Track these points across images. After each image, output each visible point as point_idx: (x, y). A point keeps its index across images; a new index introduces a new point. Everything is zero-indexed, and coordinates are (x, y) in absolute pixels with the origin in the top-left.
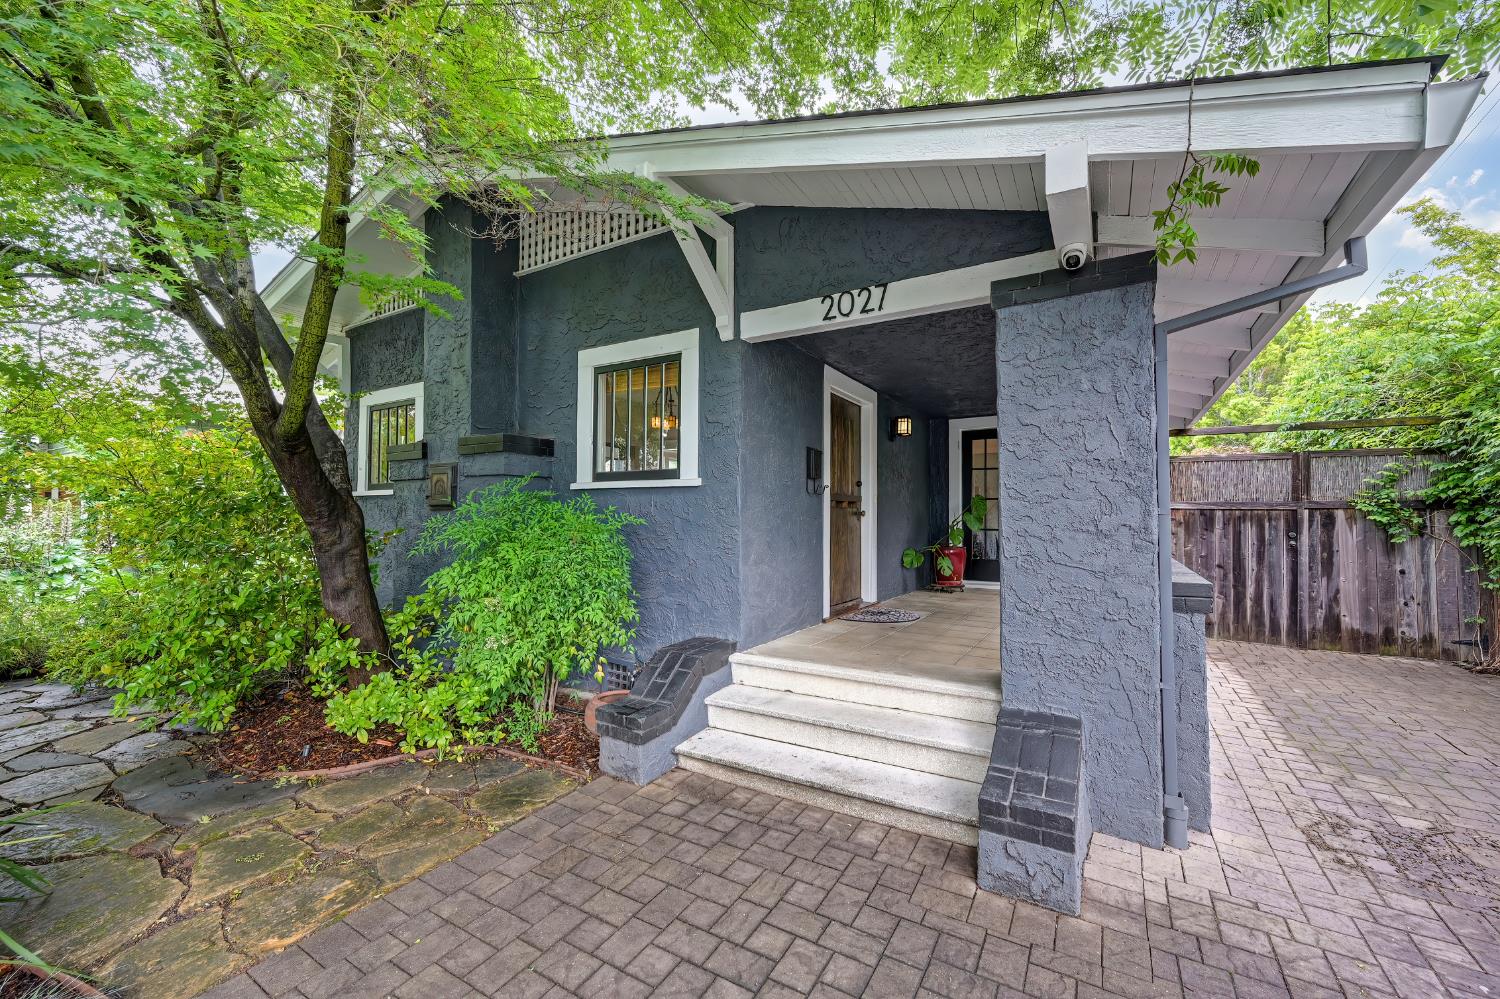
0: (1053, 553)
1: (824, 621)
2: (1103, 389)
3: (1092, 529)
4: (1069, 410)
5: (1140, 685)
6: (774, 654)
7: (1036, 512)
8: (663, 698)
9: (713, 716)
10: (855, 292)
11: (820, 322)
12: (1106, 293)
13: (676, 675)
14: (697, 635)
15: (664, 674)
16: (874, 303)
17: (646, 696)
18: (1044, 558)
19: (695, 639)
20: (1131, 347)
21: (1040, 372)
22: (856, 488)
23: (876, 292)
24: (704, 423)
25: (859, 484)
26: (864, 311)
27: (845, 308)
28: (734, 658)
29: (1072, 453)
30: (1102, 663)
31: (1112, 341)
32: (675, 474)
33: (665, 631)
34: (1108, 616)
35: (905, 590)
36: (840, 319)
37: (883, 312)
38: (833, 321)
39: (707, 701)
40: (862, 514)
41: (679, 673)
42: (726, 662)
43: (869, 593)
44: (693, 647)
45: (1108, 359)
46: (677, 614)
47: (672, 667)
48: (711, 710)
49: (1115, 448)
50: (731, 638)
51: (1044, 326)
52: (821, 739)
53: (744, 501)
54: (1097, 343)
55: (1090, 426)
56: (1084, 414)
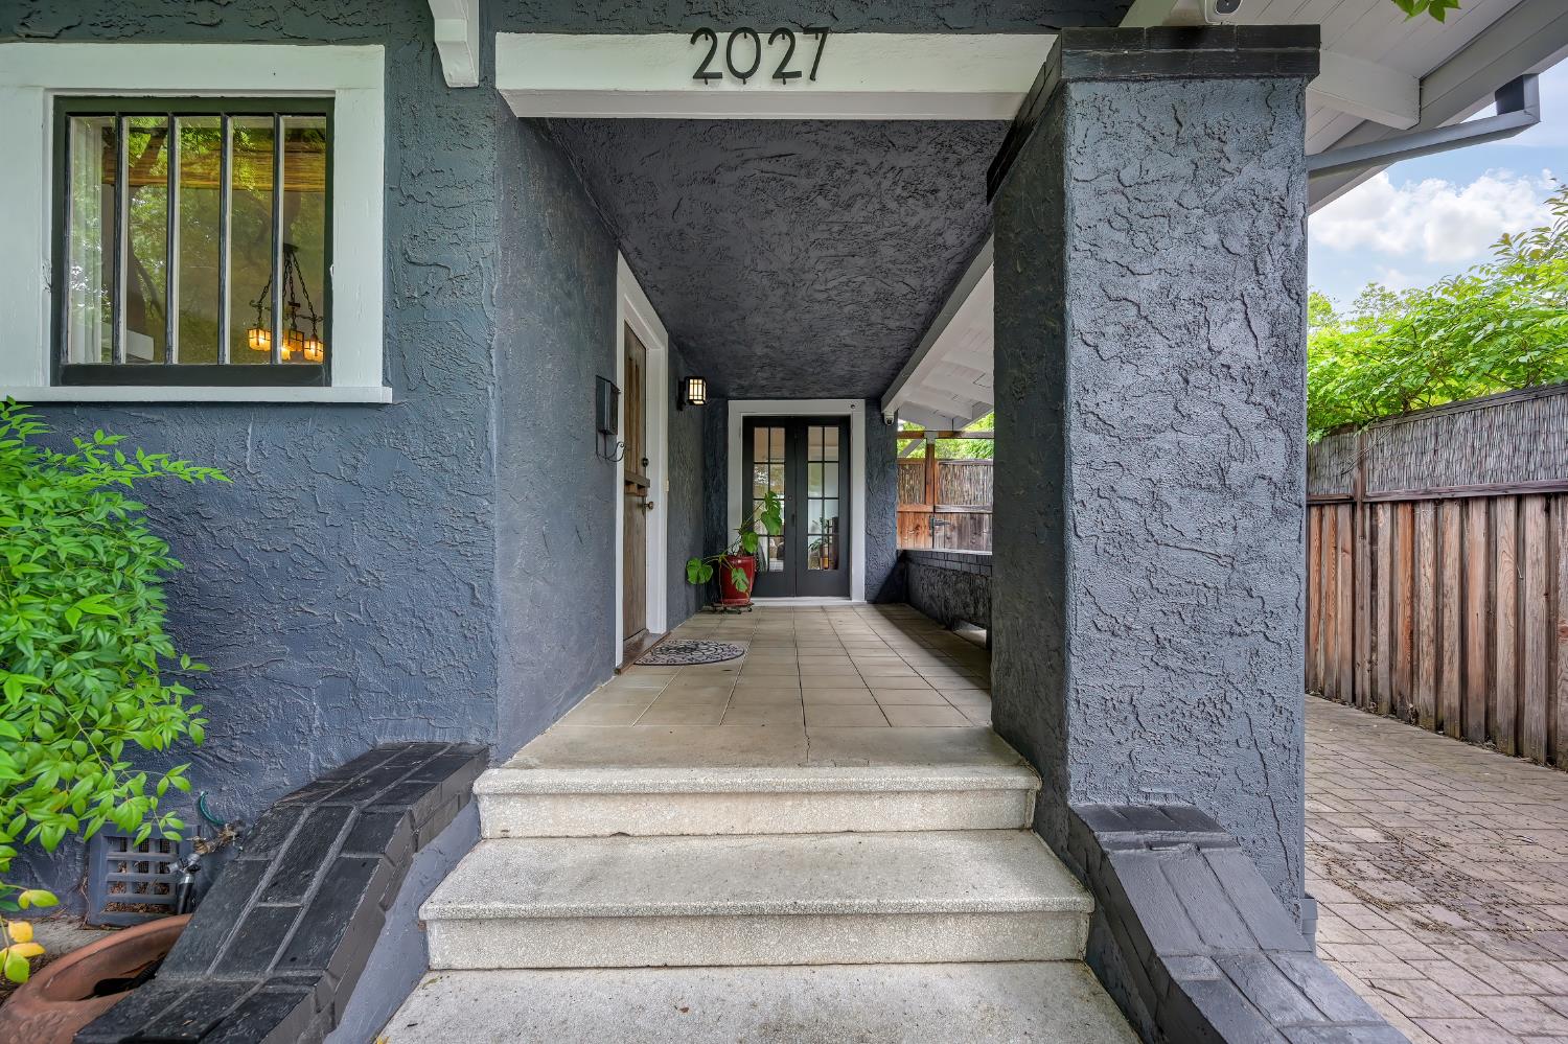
0: (1155, 527)
1: (618, 671)
2: (1235, 246)
3: (1215, 482)
4: (1185, 277)
5: (1279, 736)
6: (571, 757)
7: (1131, 457)
8: (290, 959)
9: (442, 946)
10: (764, 38)
11: (685, 83)
12: (1246, 86)
13: (331, 876)
14: (381, 742)
15: (290, 881)
16: (801, 61)
17: (225, 967)
18: (1141, 536)
19: (377, 754)
20: (1278, 178)
21: (1140, 207)
22: (641, 468)
23: (805, 44)
24: (399, 260)
25: (645, 462)
26: (781, 75)
27: (742, 62)
28: (488, 782)
29: (1188, 352)
30: (1226, 708)
31: (1250, 170)
32: (317, 374)
33: (289, 742)
34: (1237, 629)
35: (688, 615)
36: (727, 85)
37: (815, 87)
38: (714, 87)
39: (428, 911)
40: (650, 506)
41: (342, 869)
42: (468, 797)
43: (656, 620)
44: (378, 780)
45: (1246, 198)
46: (323, 700)
47: (321, 852)
48: (436, 936)
49: (1252, 347)
50: (473, 739)
51: (1148, 126)
52: (730, 945)
53: (503, 443)
54: (1229, 167)
55: (1218, 310)
56: (1209, 287)
